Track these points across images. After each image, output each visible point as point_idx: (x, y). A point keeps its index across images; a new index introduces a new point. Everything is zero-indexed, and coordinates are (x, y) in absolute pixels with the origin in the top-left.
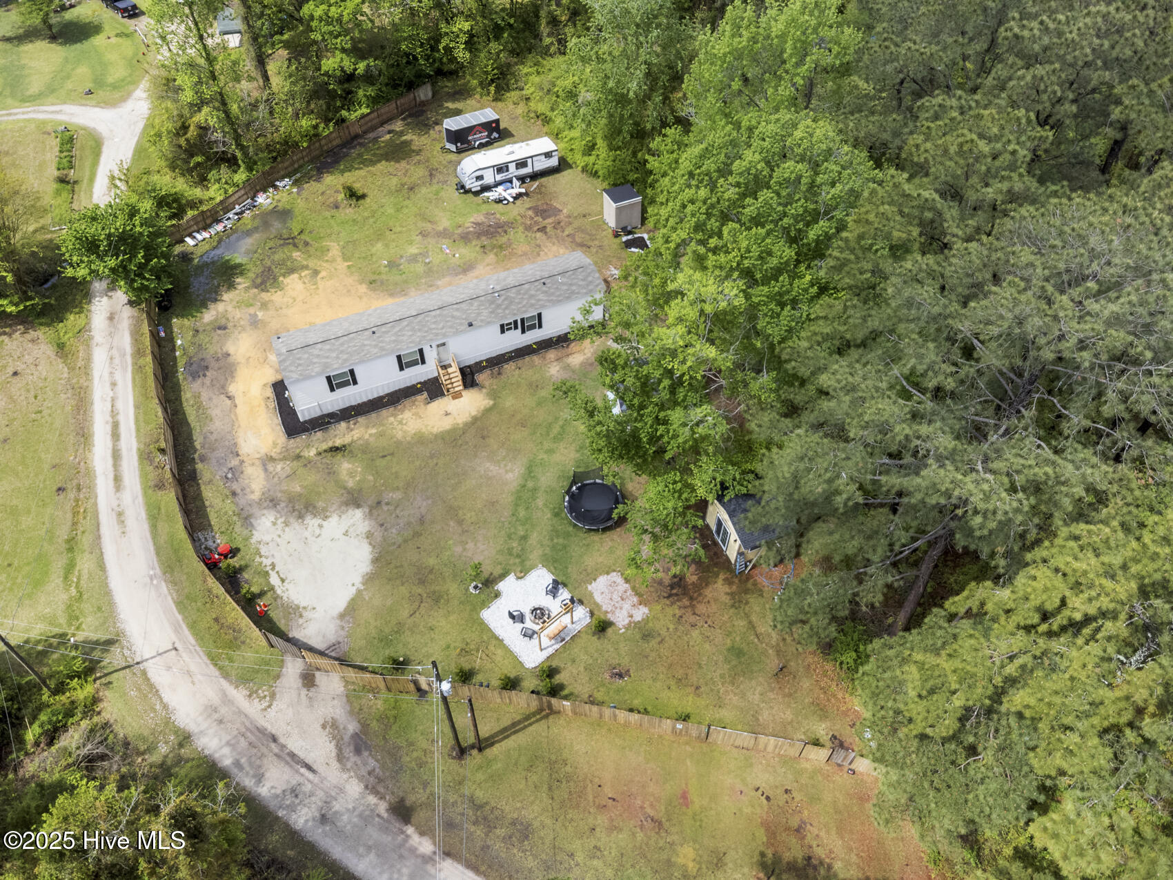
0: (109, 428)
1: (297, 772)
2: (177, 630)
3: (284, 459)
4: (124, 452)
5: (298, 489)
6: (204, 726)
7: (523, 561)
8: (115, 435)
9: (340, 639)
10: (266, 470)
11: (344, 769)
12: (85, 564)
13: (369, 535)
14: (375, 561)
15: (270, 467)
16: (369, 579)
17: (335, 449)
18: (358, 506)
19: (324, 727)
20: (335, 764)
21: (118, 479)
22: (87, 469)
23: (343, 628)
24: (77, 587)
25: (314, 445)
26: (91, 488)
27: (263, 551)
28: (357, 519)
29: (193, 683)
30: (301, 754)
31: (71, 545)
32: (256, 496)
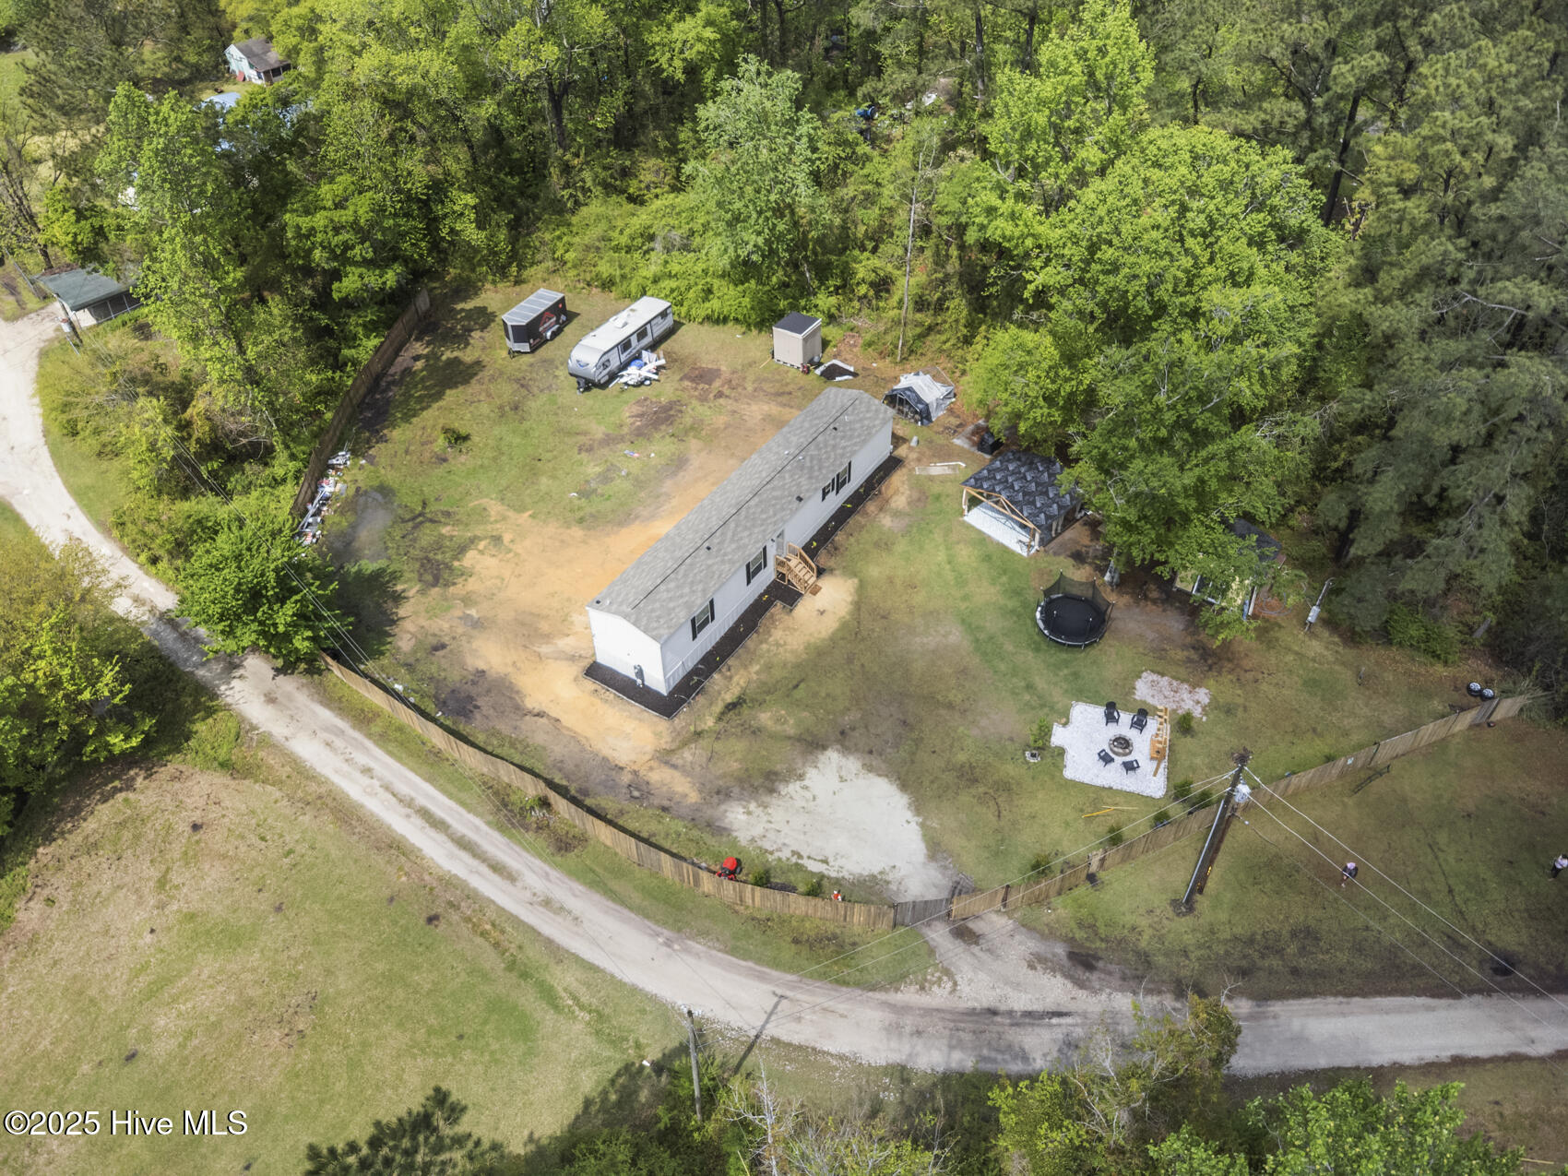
0: (418, 821)
1: (1051, 1026)
2: (762, 978)
3: (685, 744)
4: (471, 835)
5: (736, 765)
6: (906, 1048)
7: (1052, 708)
8: (438, 824)
9: (955, 879)
10: (674, 767)
11: (1095, 992)
12: (562, 980)
13: (869, 768)
14: (904, 786)
15: (675, 759)
16: (918, 807)
17: (732, 707)
18: (824, 748)
19: (1032, 967)
20: (1082, 994)
21: (497, 868)
22: (440, 879)
23: (945, 868)
24: (582, 1007)
25: (703, 713)
26: (472, 896)
27: (767, 845)
28: (837, 761)
29: (842, 1016)
30: (1037, 1007)
31: (520, 970)
32: (694, 797)
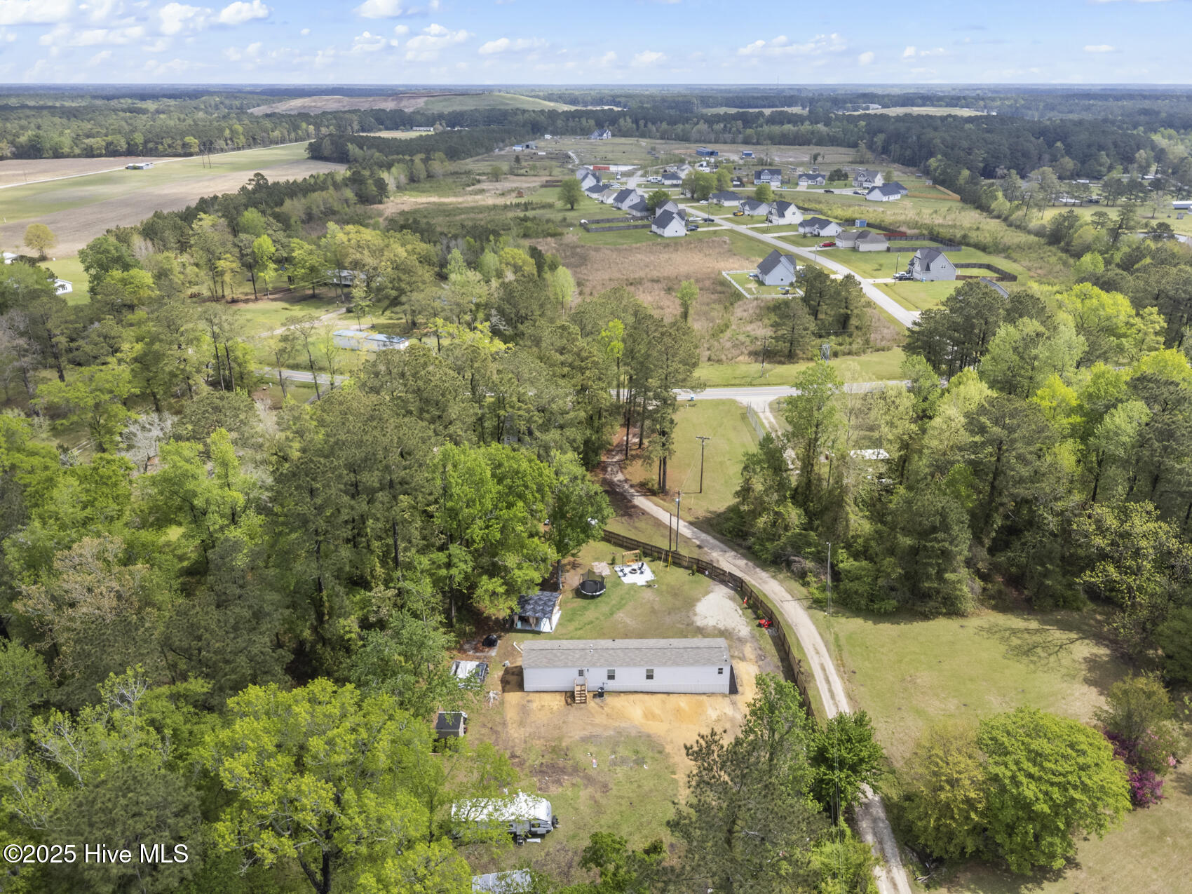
0: (837, 698)
4: (824, 682)
9: (713, 585)
10: (743, 655)
13: (695, 614)
14: (694, 606)
15: (741, 655)
16: (698, 600)
21: (824, 669)
22: (843, 680)
23: (712, 588)
26: (837, 669)
27: (745, 623)
28: (699, 622)
32: (748, 644)
